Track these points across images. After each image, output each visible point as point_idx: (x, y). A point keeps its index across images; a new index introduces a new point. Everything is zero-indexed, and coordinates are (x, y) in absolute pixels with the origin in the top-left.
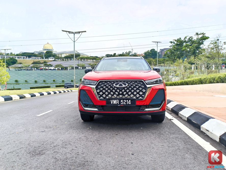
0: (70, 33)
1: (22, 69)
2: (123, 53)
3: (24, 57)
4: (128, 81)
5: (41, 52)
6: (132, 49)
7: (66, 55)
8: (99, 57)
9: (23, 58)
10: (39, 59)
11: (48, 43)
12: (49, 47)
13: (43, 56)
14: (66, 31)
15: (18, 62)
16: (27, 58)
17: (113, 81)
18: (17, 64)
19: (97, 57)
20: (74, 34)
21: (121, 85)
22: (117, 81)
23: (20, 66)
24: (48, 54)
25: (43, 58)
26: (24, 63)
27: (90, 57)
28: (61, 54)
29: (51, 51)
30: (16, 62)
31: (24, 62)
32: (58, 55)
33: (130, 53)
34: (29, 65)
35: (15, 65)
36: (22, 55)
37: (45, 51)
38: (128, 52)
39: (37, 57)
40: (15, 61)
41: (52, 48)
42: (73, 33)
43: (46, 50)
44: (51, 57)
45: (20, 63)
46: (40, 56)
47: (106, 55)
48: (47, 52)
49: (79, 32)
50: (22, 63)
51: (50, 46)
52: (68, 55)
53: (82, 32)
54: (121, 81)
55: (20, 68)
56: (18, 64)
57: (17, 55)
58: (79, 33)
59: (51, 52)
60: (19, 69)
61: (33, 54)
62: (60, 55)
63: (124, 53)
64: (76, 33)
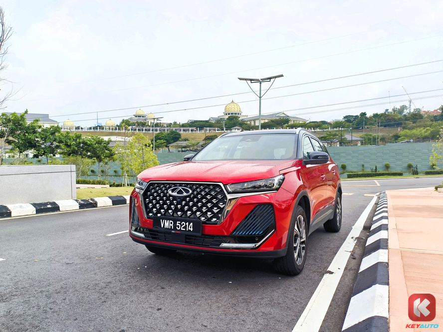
0: (252, 81)
1: (188, 149)
2: (387, 110)
3: (193, 128)
4: (194, 184)
5: (221, 119)
6: (410, 102)
7: (263, 122)
8: (329, 121)
9: (192, 130)
10: (217, 131)
11: (233, 102)
12: (233, 109)
13: (222, 125)
14: (246, 80)
15: (182, 137)
16: (197, 130)
17: (169, 184)
18: (180, 141)
19: (324, 122)
20: (260, 83)
21: (180, 192)
22: (174, 184)
23: (184, 143)
24: (230, 122)
25: (223, 130)
26: (193, 139)
27: (310, 122)
28: (254, 121)
29: (237, 115)
30: (179, 138)
31: (193, 137)
32: (248, 122)
33: (405, 110)
34: (199, 143)
35: (178, 142)
36: (190, 126)
37: (227, 117)
38: (398, 107)
39: (213, 128)
40: (178, 136)
41: (239, 109)
42: (257, 81)
43: (229, 114)
44: (237, 127)
45: (186, 140)
46: (218, 125)
47: (344, 117)
48: (229, 117)
49: (270, 78)
50: (188, 140)
51: (236, 106)
52: (266, 121)
53: (276, 77)
54: (181, 185)
55: (184, 147)
56: (183, 140)
57: (183, 126)
58: (269, 80)
59: (237, 118)
60: (184, 149)
61: (207, 123)
62: (253, 123)
63: (390, 110)
64: (264, 80)
